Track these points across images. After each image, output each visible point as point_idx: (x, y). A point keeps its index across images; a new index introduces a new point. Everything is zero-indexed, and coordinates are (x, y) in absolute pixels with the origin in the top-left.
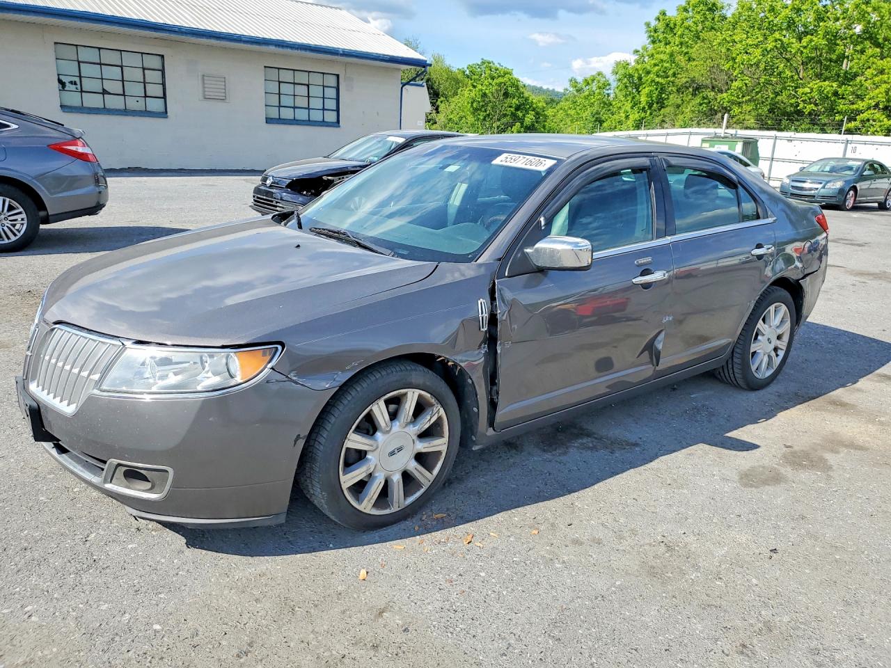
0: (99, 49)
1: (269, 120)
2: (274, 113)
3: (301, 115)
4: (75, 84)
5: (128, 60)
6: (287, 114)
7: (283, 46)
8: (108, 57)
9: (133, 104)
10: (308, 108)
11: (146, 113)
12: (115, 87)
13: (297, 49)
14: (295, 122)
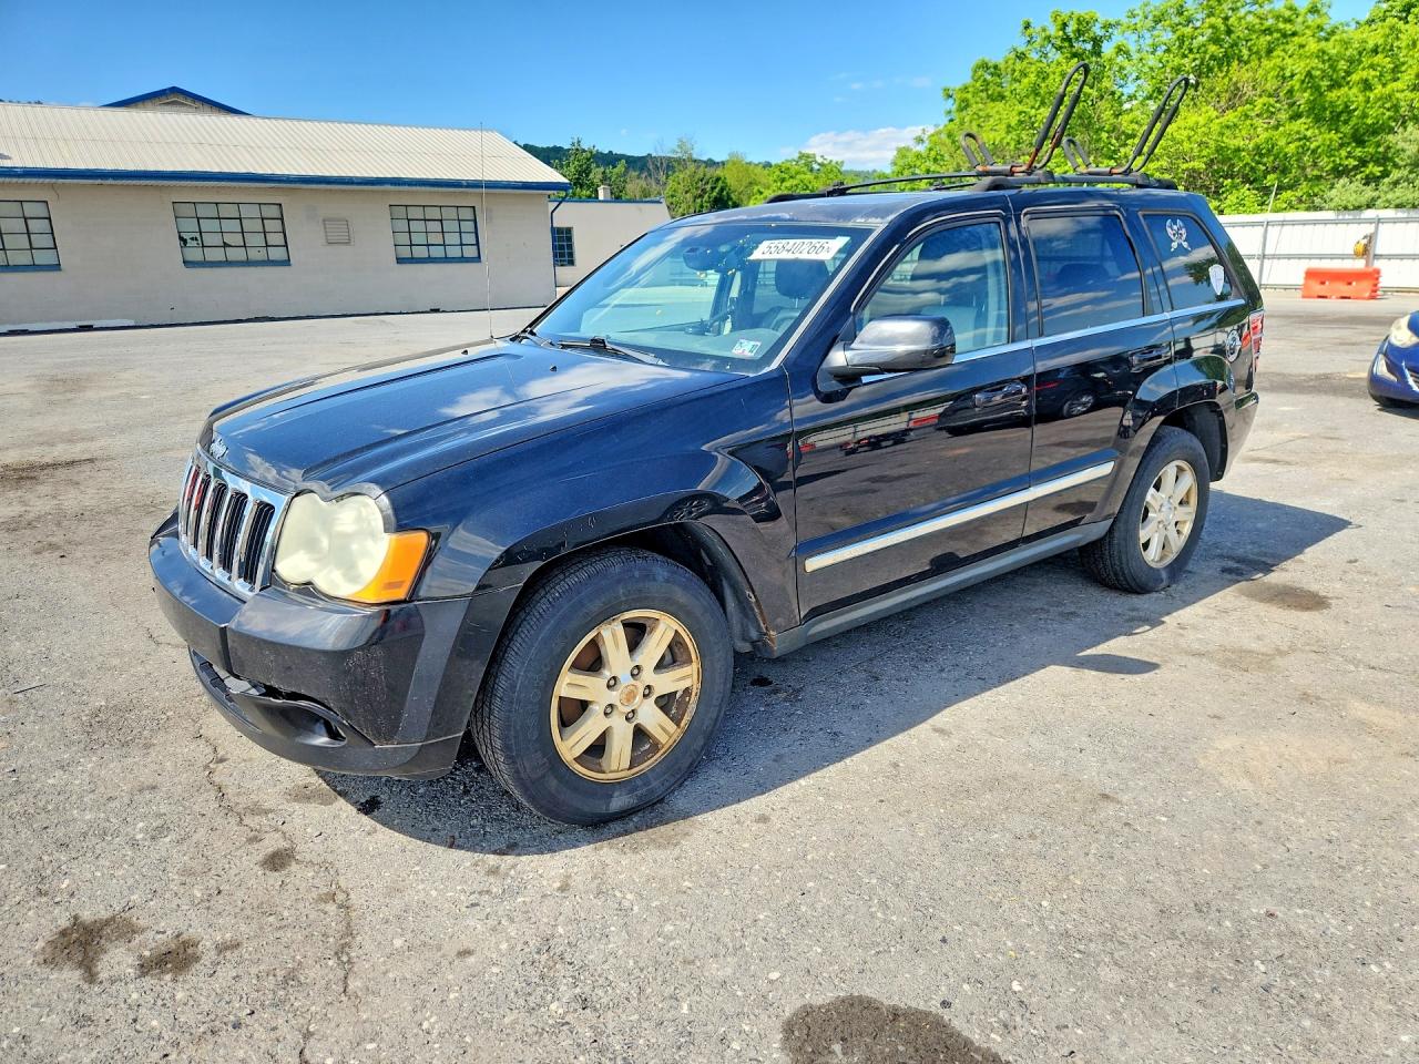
0: (217, 204)
1: (400, 261)
2: (405, 252)
3: (437, 252)
4: (196, 239)
5: (245, 211)
6: (420, 252)
7: (399, 185)
8: (226, 211)
9: (254, 255)
10: (444, 245)
11: (269, 263)
12: (236, 239)
13: (416, 185)
14: (430, 260)
